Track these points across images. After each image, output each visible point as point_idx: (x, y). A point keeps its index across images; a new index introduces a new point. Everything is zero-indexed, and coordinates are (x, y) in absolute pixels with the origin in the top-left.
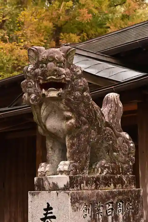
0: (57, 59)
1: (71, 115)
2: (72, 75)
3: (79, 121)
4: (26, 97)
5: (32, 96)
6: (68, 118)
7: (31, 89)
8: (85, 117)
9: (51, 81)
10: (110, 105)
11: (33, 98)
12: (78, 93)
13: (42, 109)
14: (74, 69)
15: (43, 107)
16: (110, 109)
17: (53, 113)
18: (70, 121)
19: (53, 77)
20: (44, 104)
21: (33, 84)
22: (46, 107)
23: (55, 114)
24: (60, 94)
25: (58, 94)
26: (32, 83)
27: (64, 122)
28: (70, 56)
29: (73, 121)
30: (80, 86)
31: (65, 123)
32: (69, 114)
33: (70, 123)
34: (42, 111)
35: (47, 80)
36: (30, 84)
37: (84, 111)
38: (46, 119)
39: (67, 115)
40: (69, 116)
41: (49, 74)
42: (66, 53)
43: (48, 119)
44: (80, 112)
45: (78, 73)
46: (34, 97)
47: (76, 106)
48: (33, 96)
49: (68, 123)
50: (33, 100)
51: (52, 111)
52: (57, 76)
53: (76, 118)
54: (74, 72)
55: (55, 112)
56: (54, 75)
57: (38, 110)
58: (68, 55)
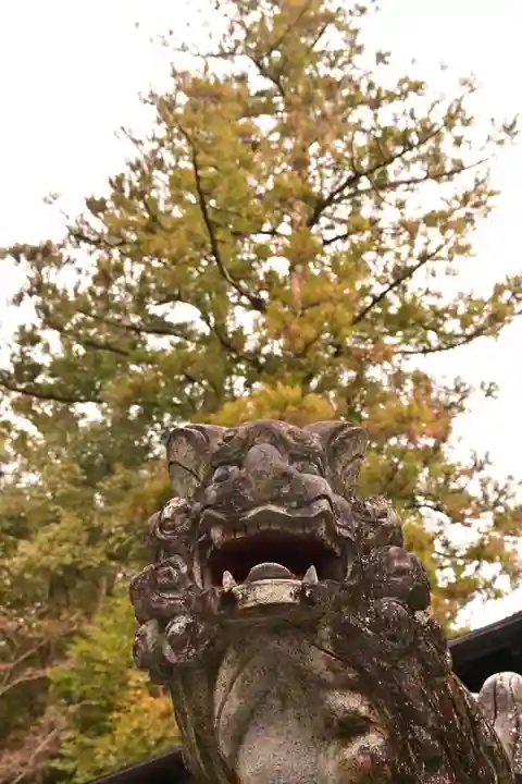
0: (292, 440)
1: (363, 710)
2: (360, 525)
3: (405, 746)
4: (149, 636)
5: (174, 623)
6: (350, 728)
7: (171, 596)
8: (430, 730)
9: (264, 527)
10: (510, 716)
11: (178, 631)
12: (394, 604)
13: (219, 683)
14: (368, 504)
15: (225, 674)
16: (514, 730)
17: (277, 702)
18: (360, 742)
19: (273, 508)
20: (231, 655)
21: (180, 574)
22: (239, 673)
23: (283, 709)
24: (308, 593)
25: (300, 593)
26: (177, 567)
27: (332, 749)
28: (346, 457)
29: (374, 740)
30: (401, 572)
31: (336, 752)
32: (353, 703)
33: (363, 750)
34: (219, 693)
35: (245, 526)
36: (169, 574)
37: (425, 698)
38: (238, 740)
39: (346, 712)
40: (356, 712)
41: (252, 494)
42: (329, 442)
43: (247, 737)
44: (406, 699)
45: (384, 520)
46: (182, 624)
47: (385, 664)
48: (178, 625)
49: (352, 750)
50: (178, 643)
51: (267, 692)
52: (294, 504)
53: (390, 728)
54: (367, 513)
55: (283, 697)
56: (277, 500)
57: (200, 692)
58: (335, 449)
